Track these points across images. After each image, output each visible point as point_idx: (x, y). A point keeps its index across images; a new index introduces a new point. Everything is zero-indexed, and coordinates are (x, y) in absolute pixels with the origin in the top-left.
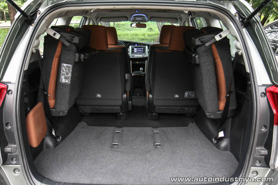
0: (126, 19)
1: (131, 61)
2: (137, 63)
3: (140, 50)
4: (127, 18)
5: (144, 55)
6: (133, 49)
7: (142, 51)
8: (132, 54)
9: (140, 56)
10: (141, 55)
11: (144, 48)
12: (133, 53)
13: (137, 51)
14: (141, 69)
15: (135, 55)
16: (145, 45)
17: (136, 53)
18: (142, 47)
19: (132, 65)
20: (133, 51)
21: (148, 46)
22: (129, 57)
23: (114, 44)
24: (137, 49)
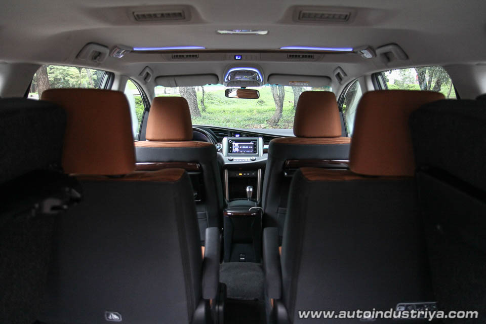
0: (214, 79)
1: (226, 172)
2: (240, 174)
3: (247, 147)
4: (216, 76)
5: (254, 158)
6: (230, 145)
7: (250, 149)
8: (228, 156)
9: (246, 160)
10: (249, 158)
11: (254, 143)
12: (231, 153)
13: (239, 148)
14: (248, 190)
15: (235, 158)
16: (256, 135)
17: (238, 154)
18: (249, 141)
19: (230, 179)
20: (232, 149)
21: (267, 138)
22: (223, 161)
24: (240, 145)
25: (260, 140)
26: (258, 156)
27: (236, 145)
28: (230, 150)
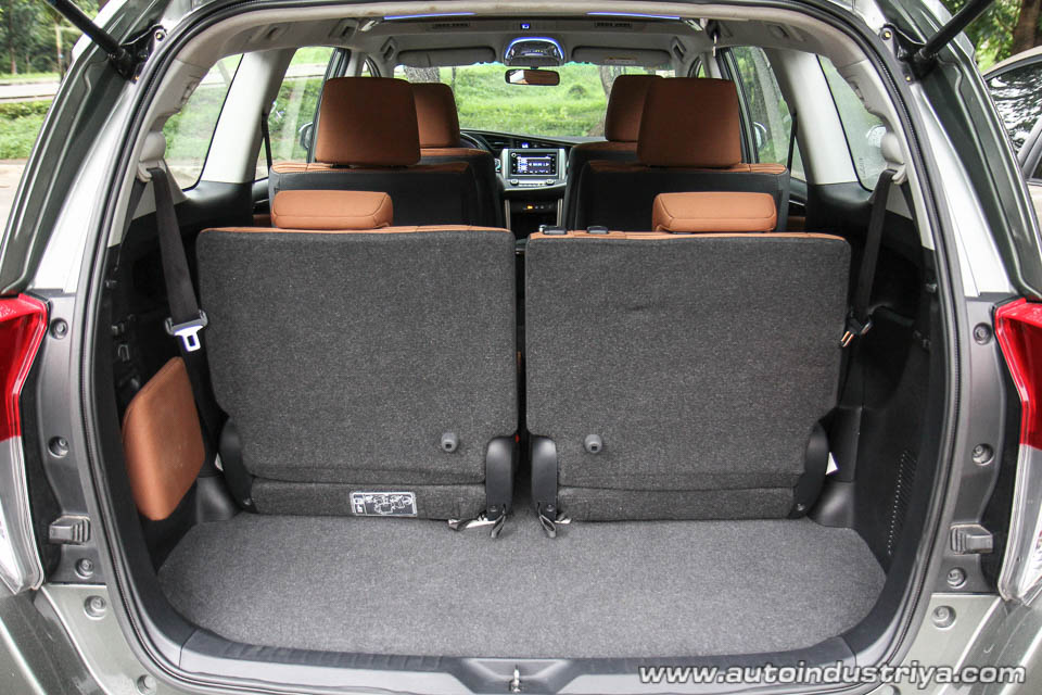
0: (489, 54)
1: (507, 204)
2: (530, 207)
3: (540, 164)
4: (493, 50)
5: (551, 181)
6: (513, 161)
7: (546, 168)
8: (510, 178)
9: (540, 184)
10: (543, 182)
11: (552, 157)
12: (515, 173)
13: (528, 167)
15: (521, 182)
16: (555, 145)
17: (527, 175)
19: (512, 215)
20: (516, 168)
21: (567, 147)
22: (501, 186)
23: (446, 142)
24: (529, 161)
25: (562, 152)
26: (557, 178)
27: (523, 160)
28: (513, 168)
